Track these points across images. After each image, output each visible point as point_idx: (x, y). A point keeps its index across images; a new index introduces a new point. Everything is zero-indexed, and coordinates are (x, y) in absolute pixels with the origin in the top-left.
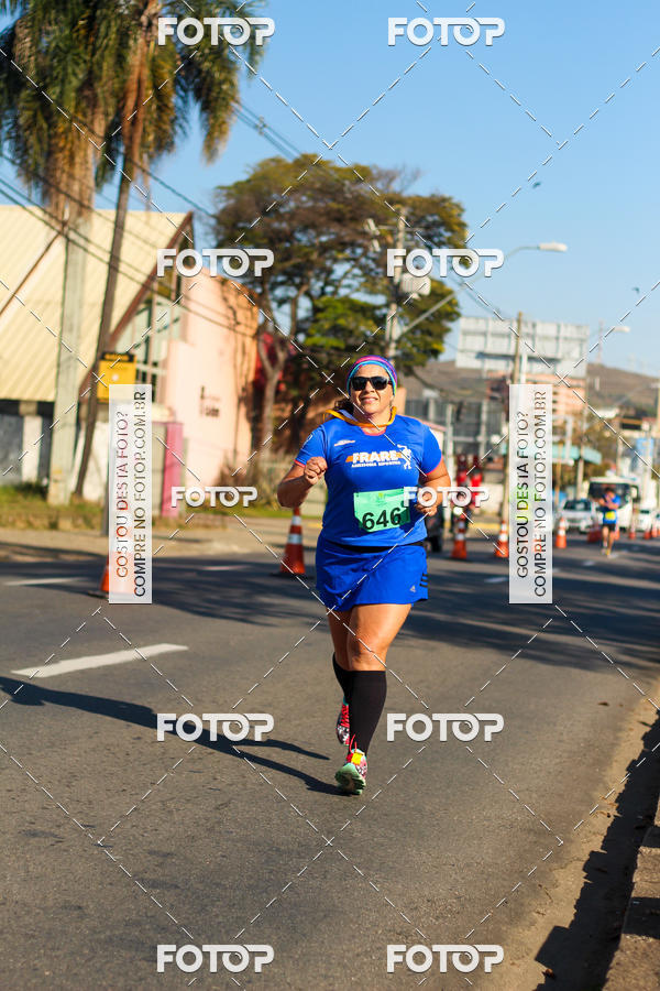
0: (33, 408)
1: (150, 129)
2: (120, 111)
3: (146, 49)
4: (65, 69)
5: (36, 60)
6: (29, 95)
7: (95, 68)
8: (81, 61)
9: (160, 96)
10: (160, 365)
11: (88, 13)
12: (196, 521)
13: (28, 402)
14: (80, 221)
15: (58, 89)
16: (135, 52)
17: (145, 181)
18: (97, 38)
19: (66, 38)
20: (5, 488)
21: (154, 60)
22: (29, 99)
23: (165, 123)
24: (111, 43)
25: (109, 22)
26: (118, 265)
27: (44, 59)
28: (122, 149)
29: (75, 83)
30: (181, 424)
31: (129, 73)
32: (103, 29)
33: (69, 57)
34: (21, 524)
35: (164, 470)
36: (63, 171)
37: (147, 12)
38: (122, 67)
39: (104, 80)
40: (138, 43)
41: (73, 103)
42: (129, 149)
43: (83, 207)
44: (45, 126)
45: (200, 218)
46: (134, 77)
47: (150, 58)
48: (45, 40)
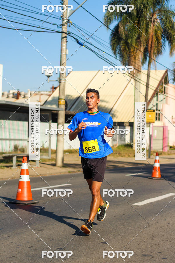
0: (128, 124)
1: (156, 49)
2: (147, 45)
3: (153, 27)
4: (132, 34)
5: (125, 32)
6: (123, 42)
7: (140, 34)
8: (136, 32)
9: (158, 40)
10: (161, 111)
11: (138, 19)
12: (172, 152)
13: (126, 123)
14: (138, 74)
15: (131, 40)
16: (150, 29)
17: (155, 63)
18: (140, 26)
19: (132, 26)
20: (122, 146)
21: (156, 30)
22: (123, 43)
23: (159, 47)
24: (144, 27)
25: (143, 21)
26: (148, 86)
27: (127, 32)
28: (148, 55)
29: (135, 38)
30: (167, 127)
31: (149, 34)
32: (142, 23)
33: (133, 31)
34: (127, 156)
35: (163, 139)
36: (133, 62)
37: (153, 18)
38: (147, 33)
39: (143, 36)
40: (151, 26)
41: (135, 43)
42: (150, 54)
43: (139, 71)
44: (128, 50)
45: (169, 71)
46: (151, 35)
47: (155, 30)
48: (126, 27)
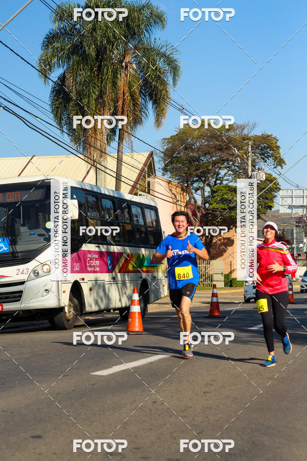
1: (131, 114)
2: (116, 108)
3: (126, 78)
4: (89, 90)
5: (76, 87)
6: (73, 104)
7: (103, 89)
8: (96, 86)
9: (133, 98)
11: (98, 64)
14: (102, 159)
15: (87, 100)
16: (120, 80)
17: (130, 139)
18: (103, 75)
19: (89, 76)
21: (129, 82)
23: (137, 111)
24: (109, 77)
25: (108, 67)
26: (120, 178)
27: (79, 87)
29: (94, 96)
31: (118, 90)
32: (105, 71)
33: (91, 85)
36: (92, 138)
37: (124, 61)
38: (115, 87)
39: (108, 94)
40: (122, 76)
43: (103, 153)
45: (156, 154)
46: (121, 91)
47: (127, 82)
48: (78, 80)
